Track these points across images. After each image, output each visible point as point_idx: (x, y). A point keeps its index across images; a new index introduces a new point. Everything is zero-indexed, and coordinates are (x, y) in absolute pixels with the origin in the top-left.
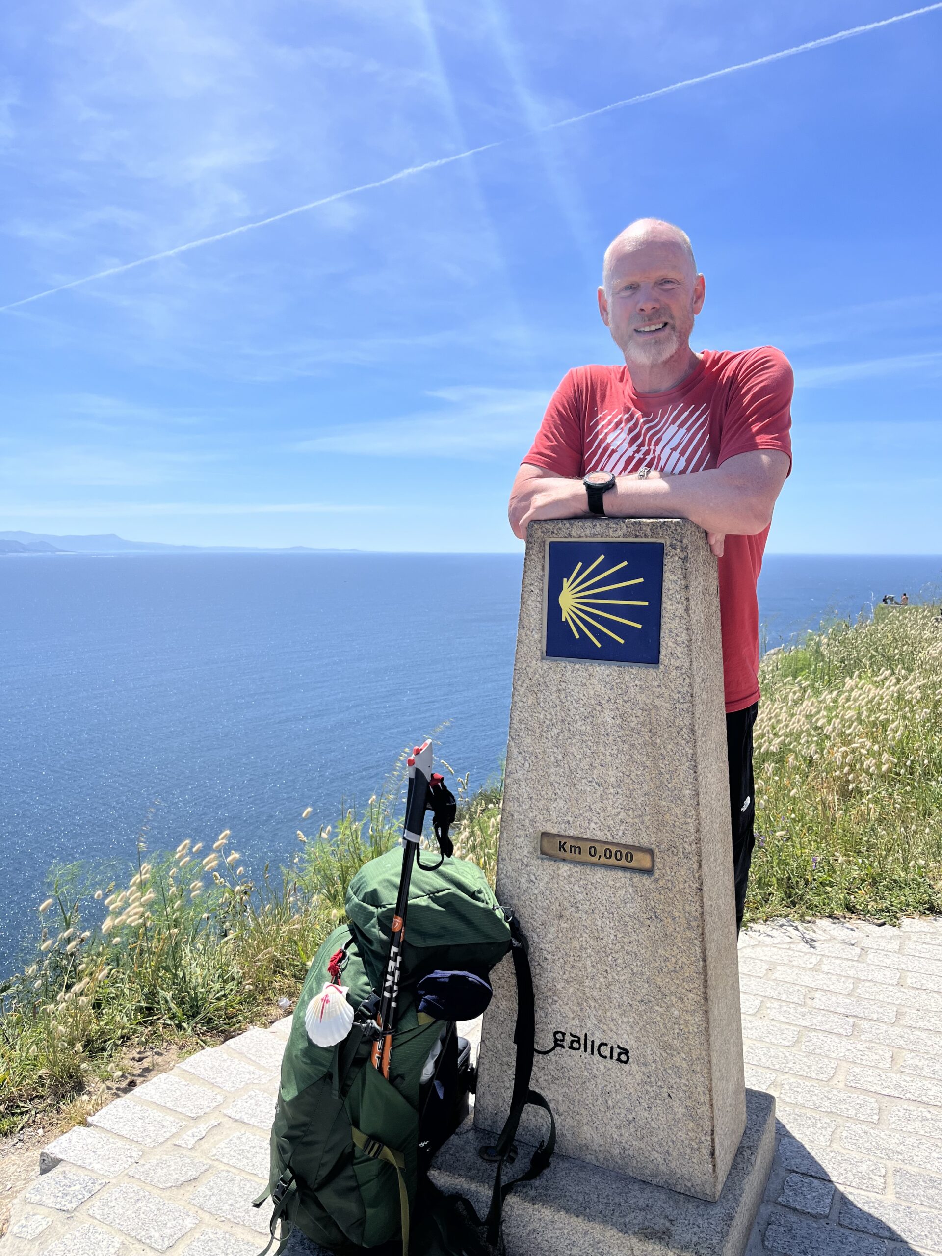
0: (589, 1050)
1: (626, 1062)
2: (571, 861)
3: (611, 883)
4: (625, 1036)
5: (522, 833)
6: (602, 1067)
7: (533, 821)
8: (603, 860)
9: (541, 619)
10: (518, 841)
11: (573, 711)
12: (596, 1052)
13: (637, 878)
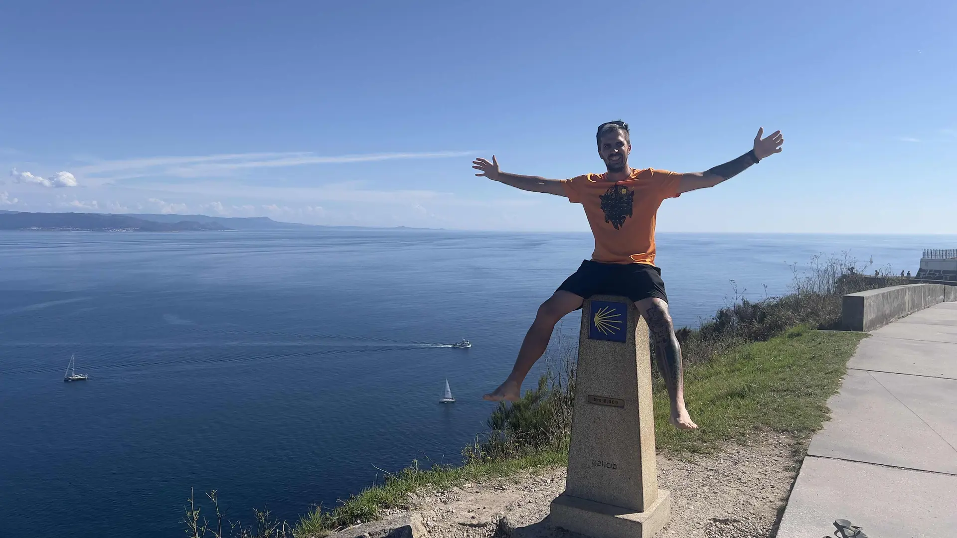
0: (604, 466)
1: (616, 469)
2: (597, 404)
3: (611, 411)
4: (615, 460)
5: (581, 395)
6: (608, 470)
7: (585, 391)
8: (609, 404)
9: (588, 325)
10: (580, 397)
11: (598, 356)
12: (606, 467)
13: (619, 409)
